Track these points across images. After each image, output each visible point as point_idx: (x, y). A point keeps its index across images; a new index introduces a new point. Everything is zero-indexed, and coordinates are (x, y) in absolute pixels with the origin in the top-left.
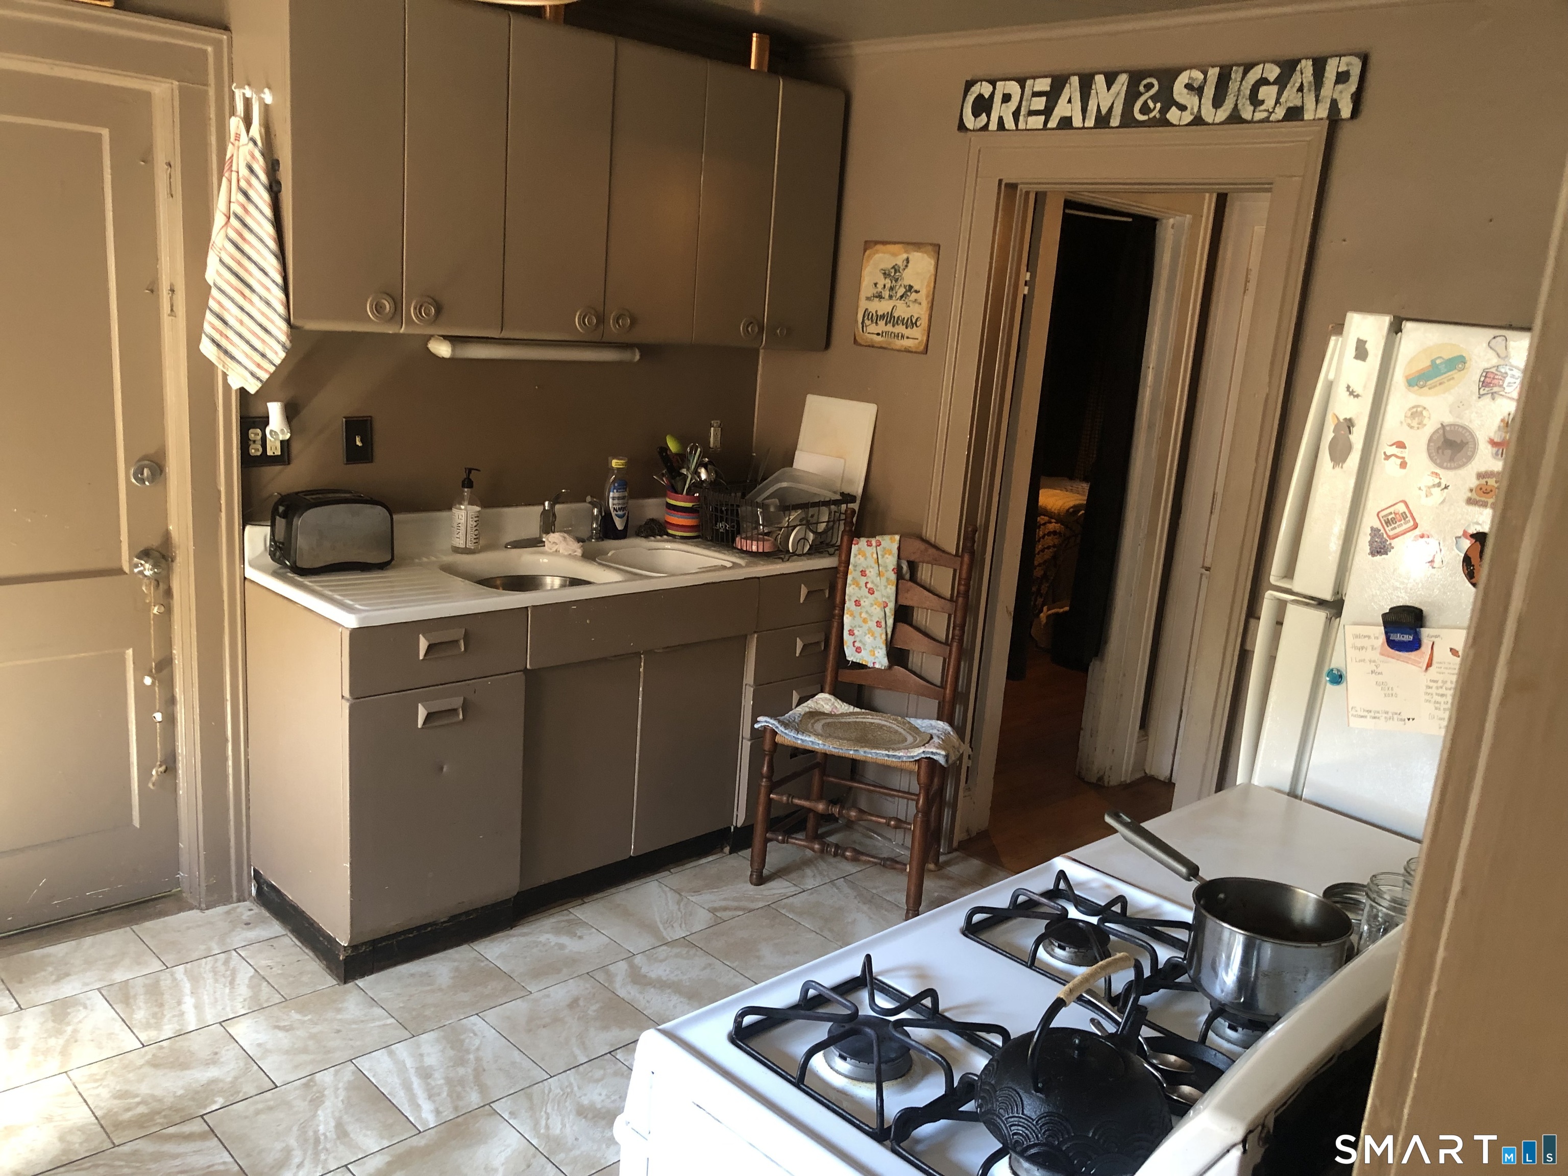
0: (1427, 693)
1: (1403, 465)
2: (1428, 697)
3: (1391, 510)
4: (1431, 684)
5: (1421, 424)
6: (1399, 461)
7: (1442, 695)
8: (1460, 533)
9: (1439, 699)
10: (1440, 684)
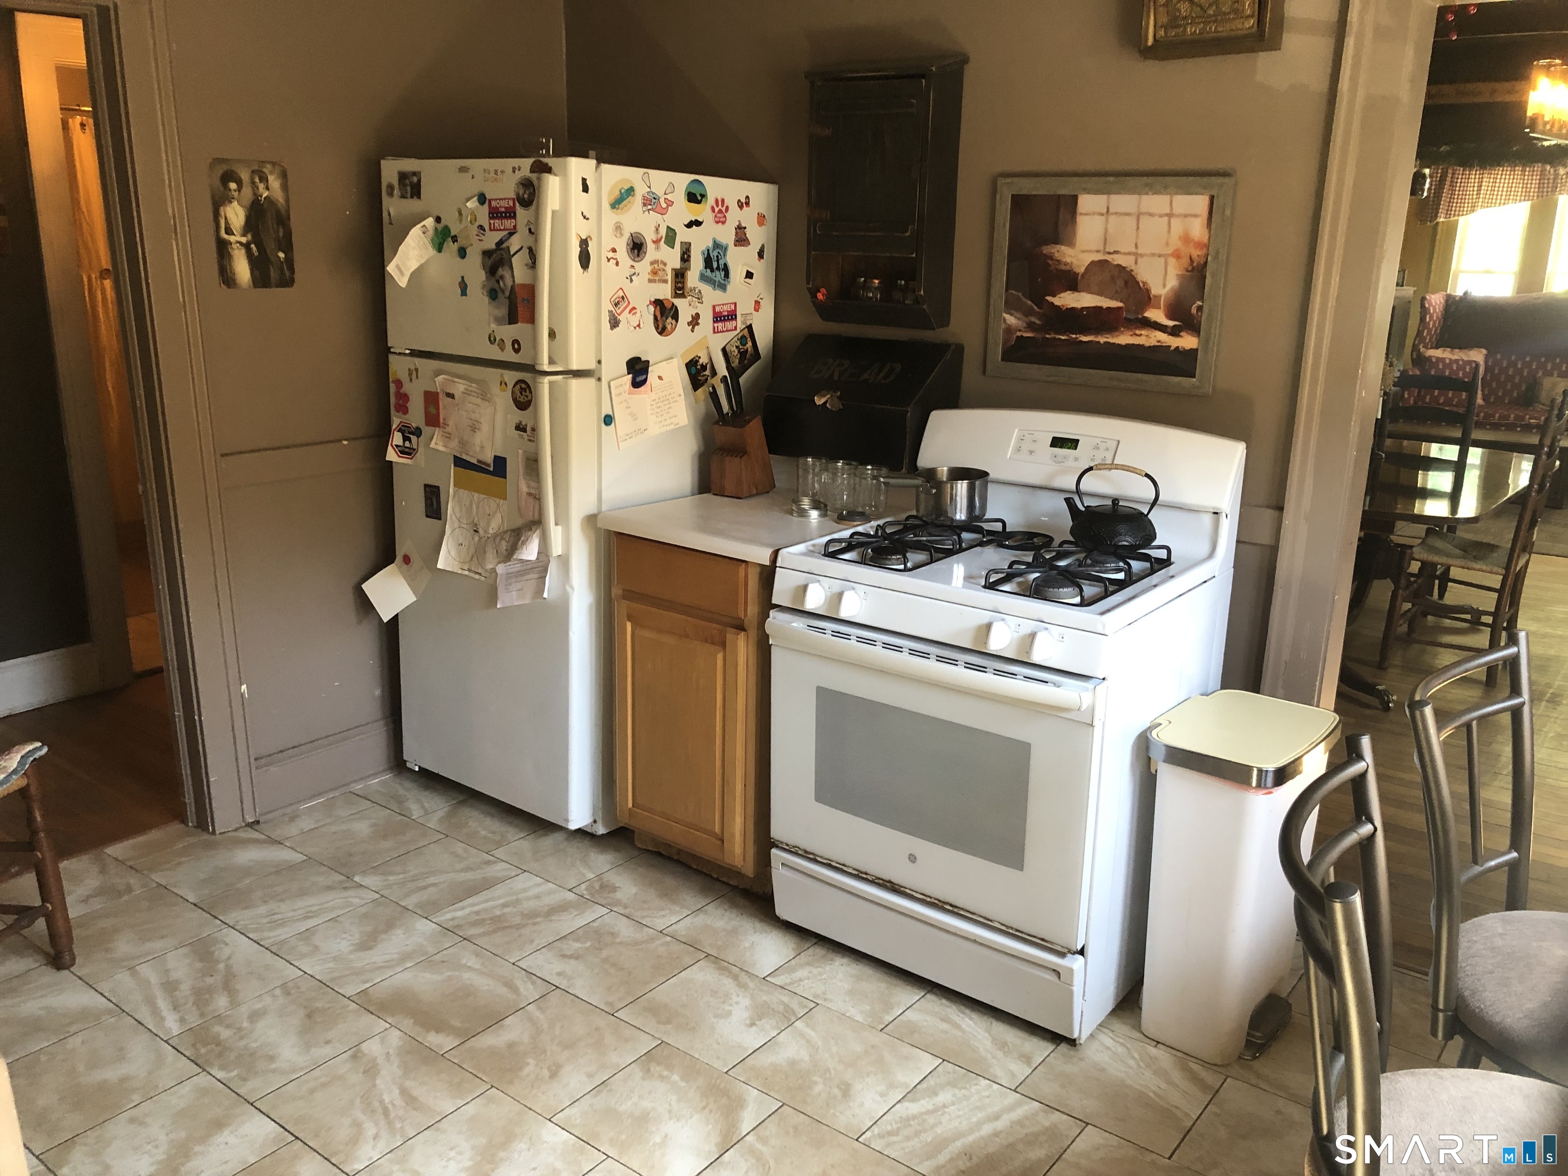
0: (651, 410)
1: (617, 264)
2: (652, 412)
3: (616, 296)
4: (652, 403)
5: (622, 235)
6: (615, 261)
7: (659, 407)
8: (648, 303)
9: (659, 410)
10: (657, 400)
